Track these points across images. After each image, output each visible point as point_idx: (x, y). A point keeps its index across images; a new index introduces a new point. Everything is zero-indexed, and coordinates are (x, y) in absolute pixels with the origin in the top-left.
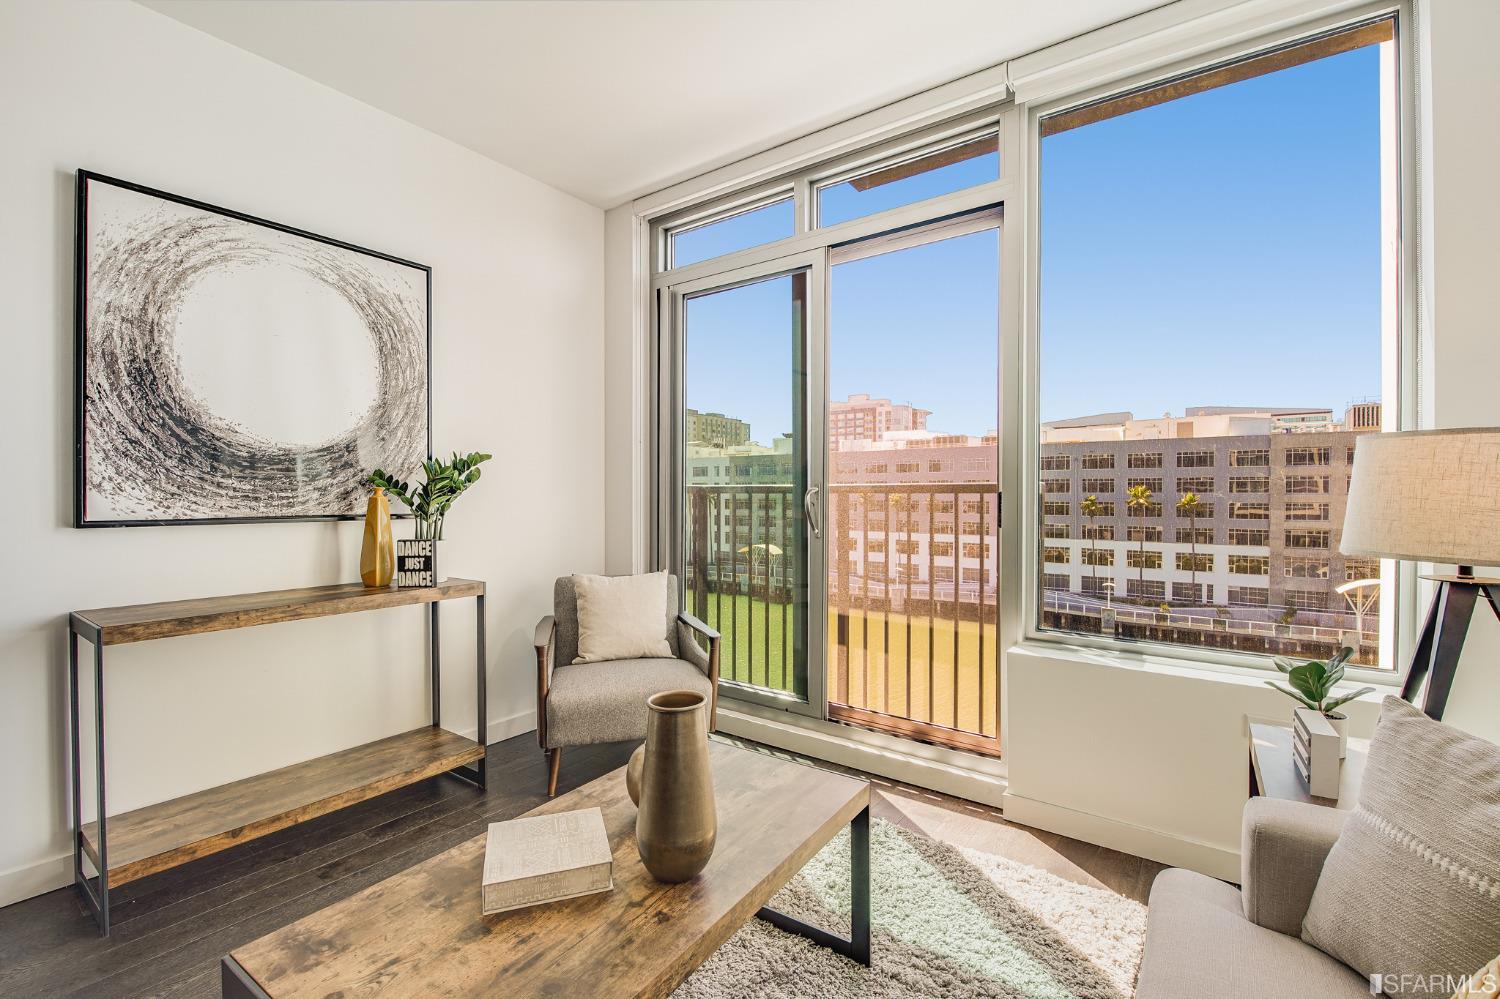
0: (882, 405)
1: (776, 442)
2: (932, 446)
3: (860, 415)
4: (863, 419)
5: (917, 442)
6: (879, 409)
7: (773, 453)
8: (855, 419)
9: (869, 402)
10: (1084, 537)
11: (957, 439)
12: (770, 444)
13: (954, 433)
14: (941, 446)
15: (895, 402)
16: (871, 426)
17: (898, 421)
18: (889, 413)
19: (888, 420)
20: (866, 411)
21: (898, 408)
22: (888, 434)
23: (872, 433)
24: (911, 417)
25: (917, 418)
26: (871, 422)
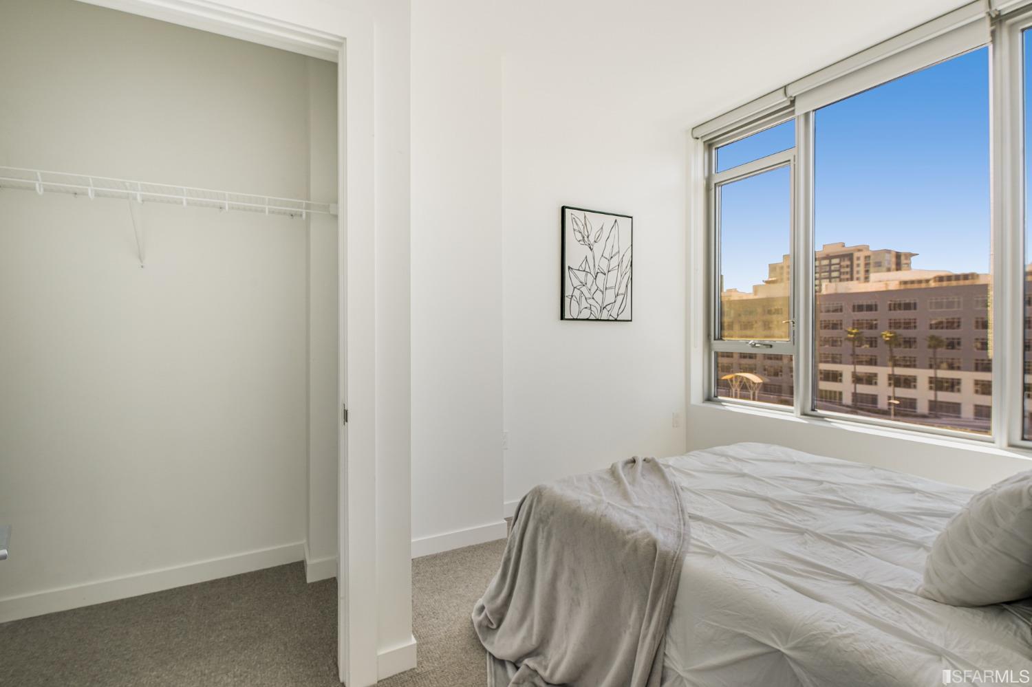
0: (859, 251)
1: (756, 288)
2: (932, 284)
3: (835, 261)
4: (839, 264)
5: (912, 282)
6: (856, 255)
7: (752, 297)
8: (830, 265)
9: (844, 249)
11: (966, 277)
12: (751, 290)
13: (967, 271)
14: (945, 284)
15: (872, 248)
16: (848, 270)
17: (878, 265)
18: (867, 257)
19: (867, 264)
20: (842, 257)
21: (877, 253)
22: (873, 276)
23: (848, 276)
24: (894, 260)
25: (900, 261)
26: (847, 266)
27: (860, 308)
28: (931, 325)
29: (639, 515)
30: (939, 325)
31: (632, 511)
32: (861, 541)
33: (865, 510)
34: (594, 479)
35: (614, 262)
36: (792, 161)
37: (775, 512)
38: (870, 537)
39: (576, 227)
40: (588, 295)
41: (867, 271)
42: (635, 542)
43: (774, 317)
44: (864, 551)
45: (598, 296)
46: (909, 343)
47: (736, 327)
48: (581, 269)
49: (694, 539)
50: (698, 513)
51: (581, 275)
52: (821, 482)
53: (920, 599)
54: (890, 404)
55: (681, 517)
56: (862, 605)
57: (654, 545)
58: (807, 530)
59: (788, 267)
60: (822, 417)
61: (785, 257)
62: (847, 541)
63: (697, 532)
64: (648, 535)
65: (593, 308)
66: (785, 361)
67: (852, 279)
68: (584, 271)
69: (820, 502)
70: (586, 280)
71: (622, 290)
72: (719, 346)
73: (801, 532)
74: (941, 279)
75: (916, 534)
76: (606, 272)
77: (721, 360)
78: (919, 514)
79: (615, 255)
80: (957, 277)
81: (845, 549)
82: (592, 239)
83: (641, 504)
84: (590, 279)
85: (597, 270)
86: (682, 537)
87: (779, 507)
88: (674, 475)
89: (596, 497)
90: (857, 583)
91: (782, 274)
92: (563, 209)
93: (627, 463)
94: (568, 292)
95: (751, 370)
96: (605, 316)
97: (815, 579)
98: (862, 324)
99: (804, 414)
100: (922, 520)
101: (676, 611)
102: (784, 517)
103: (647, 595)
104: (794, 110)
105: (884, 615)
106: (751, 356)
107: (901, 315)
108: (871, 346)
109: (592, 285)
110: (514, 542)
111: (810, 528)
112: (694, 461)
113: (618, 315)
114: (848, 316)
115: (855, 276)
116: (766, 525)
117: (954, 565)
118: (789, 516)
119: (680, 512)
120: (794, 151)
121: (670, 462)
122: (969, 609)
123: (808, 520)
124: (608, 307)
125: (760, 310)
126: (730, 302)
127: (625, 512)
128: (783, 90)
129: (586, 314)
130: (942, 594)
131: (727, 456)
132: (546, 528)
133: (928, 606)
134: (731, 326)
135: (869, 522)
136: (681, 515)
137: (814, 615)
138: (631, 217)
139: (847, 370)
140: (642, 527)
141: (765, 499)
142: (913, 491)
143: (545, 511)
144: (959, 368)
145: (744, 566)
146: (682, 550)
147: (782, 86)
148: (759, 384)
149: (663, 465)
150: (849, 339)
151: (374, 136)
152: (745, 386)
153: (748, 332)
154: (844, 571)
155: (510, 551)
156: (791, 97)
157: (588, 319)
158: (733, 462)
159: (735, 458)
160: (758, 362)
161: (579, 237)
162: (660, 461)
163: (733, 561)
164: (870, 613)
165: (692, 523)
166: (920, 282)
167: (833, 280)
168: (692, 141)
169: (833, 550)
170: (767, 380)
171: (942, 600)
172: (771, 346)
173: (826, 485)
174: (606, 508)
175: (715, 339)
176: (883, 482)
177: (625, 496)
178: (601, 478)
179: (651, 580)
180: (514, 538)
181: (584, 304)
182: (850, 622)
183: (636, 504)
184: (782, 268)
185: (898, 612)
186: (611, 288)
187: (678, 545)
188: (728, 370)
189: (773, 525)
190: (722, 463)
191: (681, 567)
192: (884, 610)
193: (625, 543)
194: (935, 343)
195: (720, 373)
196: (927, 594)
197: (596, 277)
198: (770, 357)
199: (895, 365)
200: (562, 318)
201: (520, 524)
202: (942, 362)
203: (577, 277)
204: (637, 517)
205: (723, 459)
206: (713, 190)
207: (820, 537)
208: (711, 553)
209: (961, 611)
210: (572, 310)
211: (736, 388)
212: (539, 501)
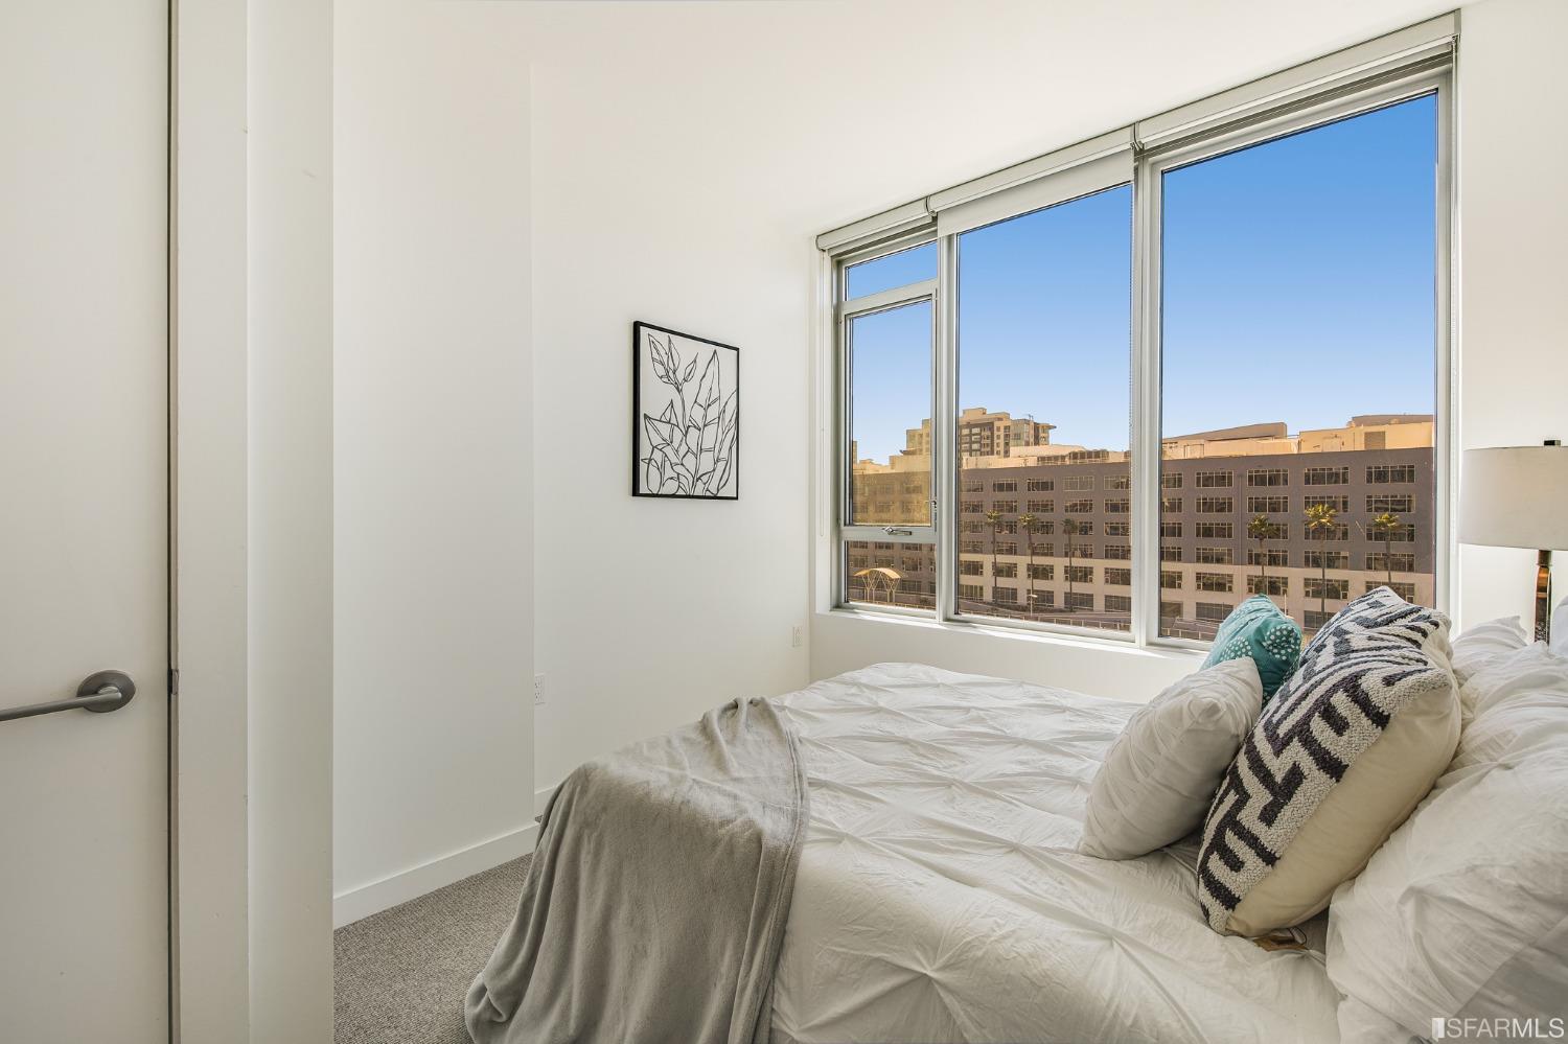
0: (1000, 419)
1: (892, 459)
2: (1068, 462)
3: (976, 430)
4: (980, 434)
5: (1049, 458)
6: (997, 424)
7: (889, 471)
8: (971, 435)
9: (985, 416)
10: (1251, 563)
11: (1097, 454)
12: (886, 462)
13: (1098, 448)
14: (1087, 461)
15: (1013, 417)
16: (989, 441)
17: (1018, 437)
18: (1007, 428)
19: (1007, 436)
20: (982, 426)
21: (1017, 422)
22: (1013, 450)
23: (989, 449)
24: (1032, 432)
25: (1039, 433)
26: (988, 438)
27: (1000, 487)
28: (1066, 507)
29: (738, 792)
30: (1073, 508)
31: (729, 787)
32: (1013, 787)
33: (1017, 742)
34: (676, 742)
35: (713, 412)
36: (934, 294)
37: (917, 759)
38: (1024, 779)
39: (656, 356)
40: (674, 460)
41: (1007, 444)
42: (731, 839)
43: (915, 497)
44: (1016, 799)
45: (690, 461)
46: (1047, 528)
47: (871, 508)
48: (663, 419)
49: (815, 819)
50: (822, 777)
51: (665, 429)
52: (968, 710)
53: (1082, 858)
54: (1029, 598)
55: (798, 787)
56: (1020, 881)
57: (758, 839)
58: (955, 780)
59: (928, 435)
60: (966, 622)
61: (925, 422)
62: (1000, 788)
63: (821, 808)
64: (750, 824)
65: (682, 479)
66: (925, 550)
67: (992, 454)
68: (669, 423)
69: (966, 738)
70: (671, 436)
71: (724, 454)
72: (852, 534)
73: (948, 784)
74: (1074, 455)
75: (1070, 766)
76: (701, 426)
77: (853, 551)
78: (1072, 740)
79: (714, 402)
80: (1089, 454)
81: (998, 801)
82: (680, 376)
83: (742, 774)
84: (678, 435)
85: (688, 423)
86: (798, 819)
87: (922, 751)
88: (791, 721)
89: (676, 772)
90: (1014, 849)
91: (920, 443)
92: (637, 326)
93: (726, 710)
94: (645, 453)
95: (888, 564)
96: (699, 491)
97: (967, 853)
98: (1003, 506)
99: (947, 619)
100: (1074, 746)
101: (788, 939)
102: (927, 765)
103: (748, 922)
104: (936, 231)
105: (1046, 891)
106: (889, 546)
107: (1040, 496)
108: (1011, 532)
109: (680, 445)
110: (541, 866)
111: (957, 777)
112: (817, 697)
113: (718, 490)
114: (989, 497)
115: (996, 449)
116: (907, 780)
117: (1116, 808)
118: (934, 763)
119: (797, 780)
120: (935, 284)
121: (785, 701)
122: (1133, 862)
123: (955, 765)
124: (705, 478)
125: (897, 487)
126: (864, 476)
127: (720, 791)
128: (924, 201)
129: (670, 488)
130: (1104, 848)
131: (858, 685)
132: (595, 834)
133: (1092, 867)
134: (865, 509)
135: (1024, 758)
136: (798, 784)
137: (967, 910)
138: (737, 349)
139: (987, 560)
140: (743, 812)
141: (905, 742)
142: (1063, 710)
143: (593, 808)
144: (1091, 556)
145: (881, 851)
146: (799, 840)
147: (924, 195)
148: (897, 580)
149: (775, 706)
150: (989, 524)
151: (246, 132)
152: (881, 583)
153: (885, 516)
154: (998, 835)
155: (533, 883)
156: (933, 212)
157: (674, 496)
158: (867, 692)
159: (867, 686)
160: (896, 553)
161: (662, 372)
162: (772, 702)
163: (864, 845)
164: (1030, 891)
165: (812, 793)
166: (1056, 458)
167: (973, 453)
168: (817, 252)
169: (985, 804)
170: (906, 576)
171: (1105, 856)
172: (911, 533)
173: (974, 713)
174: (691, 788)
175: (845, 524)
176: (1033, 701)
177: (721, 764)
178: (685, 740)
179: (753, 896)
180: (542, 859)
181: (669, 473)
182: (1009, 913)
183: (736, 775)
184: (921, 435)
185: (1060, 883)
186: (708, 450)
187: (793, 834)
188: (862, 563)
189: (915, 780)
190: (853, 695)
191: (795, 868)
192: (1046, 883)
193: (715, 843)
194: (1070, 527)
195: (852, 567)
196: (1089, 850)
197: (687, 432)
198: (908, 547)
199: (1034, 554)
200: (635, 492)
201: (550, 834)
202: (1076, 549)
203: (657, 431)
204: (735, 797)
205: (854, 690)
206: (843, 323)
207: (972, 789)
208: (836, 838)
209: (1125, 866)
210: (651, 481)
211: (870, 589)
212: (584, 791)
